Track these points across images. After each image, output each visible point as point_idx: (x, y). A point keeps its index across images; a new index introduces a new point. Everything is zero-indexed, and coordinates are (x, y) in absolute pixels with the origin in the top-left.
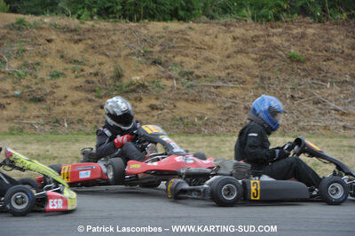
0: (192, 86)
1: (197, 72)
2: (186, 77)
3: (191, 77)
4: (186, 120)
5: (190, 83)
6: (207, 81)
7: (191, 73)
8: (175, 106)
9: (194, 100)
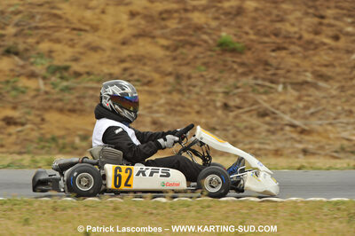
0: (68, 89)
1: (76, 67)
2: (58, 75)
3: (66, 74)
4: (61, 141)
5: (65, 84)
6: (91, 80)
7: (66, 68)
8: (43, 120)
9: (72, 111)
